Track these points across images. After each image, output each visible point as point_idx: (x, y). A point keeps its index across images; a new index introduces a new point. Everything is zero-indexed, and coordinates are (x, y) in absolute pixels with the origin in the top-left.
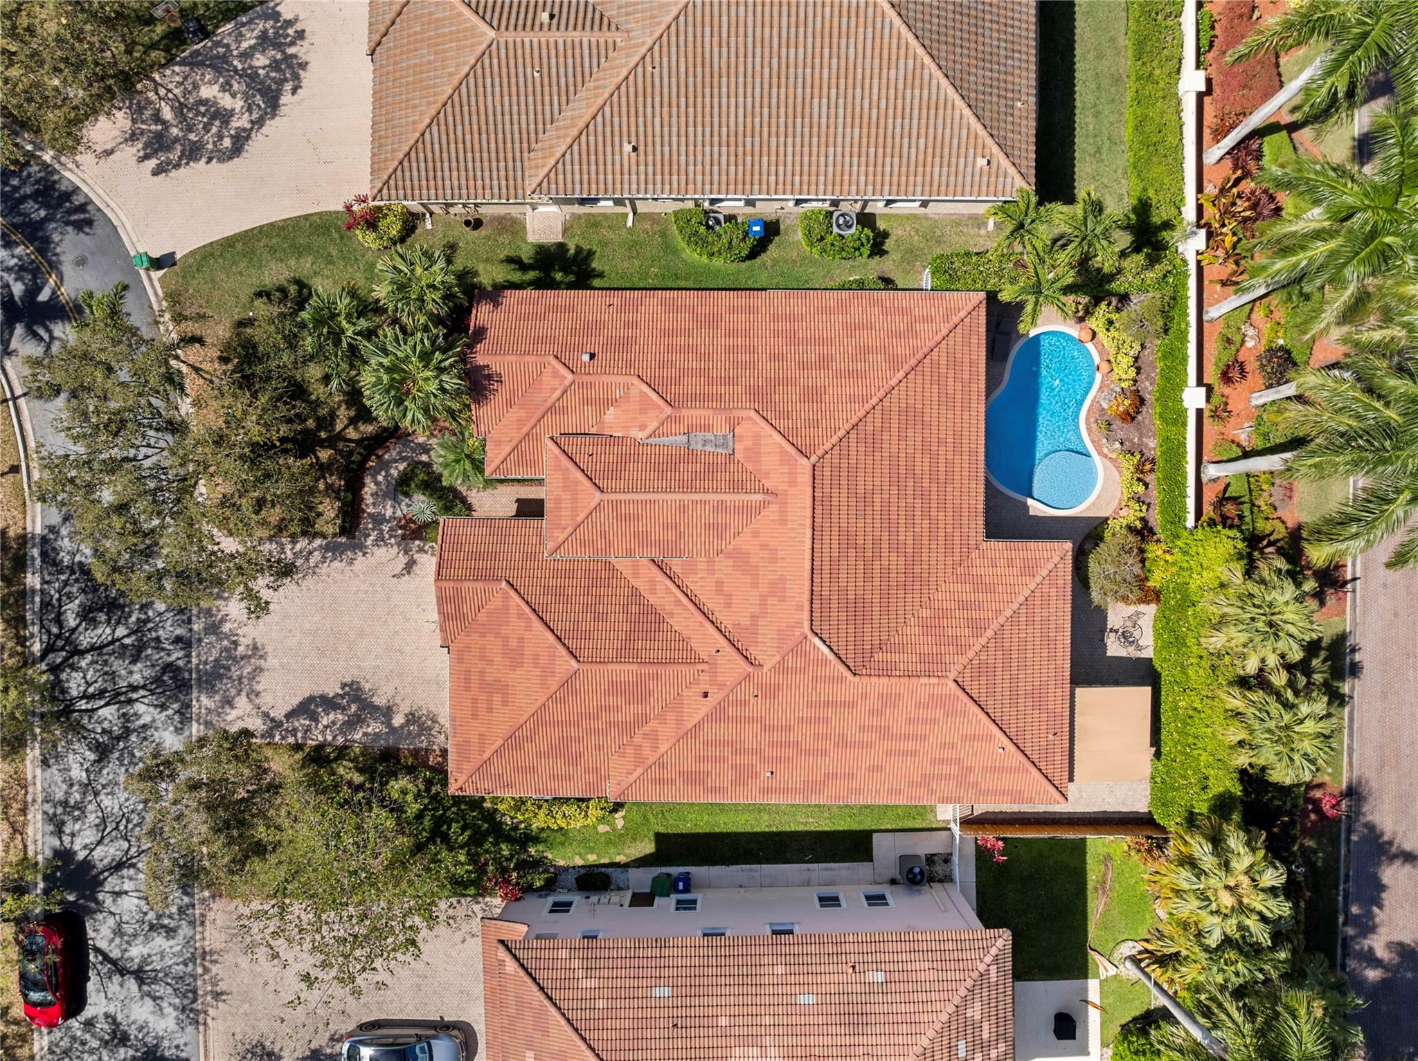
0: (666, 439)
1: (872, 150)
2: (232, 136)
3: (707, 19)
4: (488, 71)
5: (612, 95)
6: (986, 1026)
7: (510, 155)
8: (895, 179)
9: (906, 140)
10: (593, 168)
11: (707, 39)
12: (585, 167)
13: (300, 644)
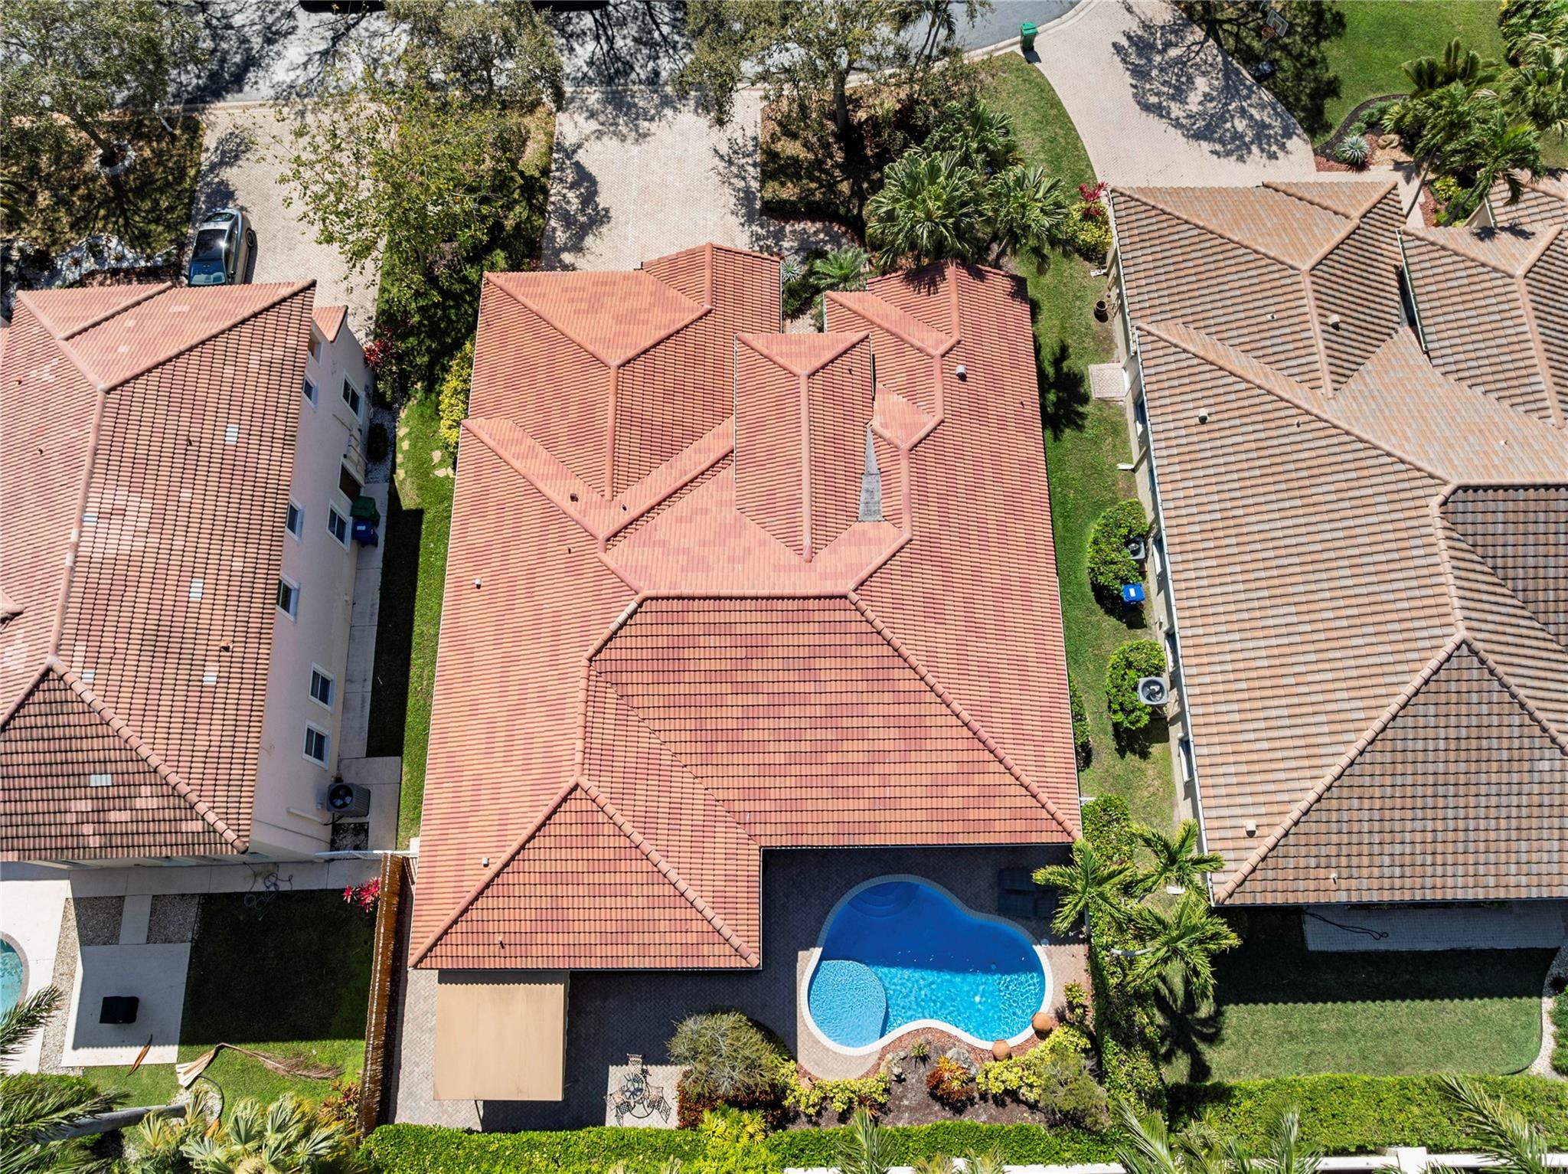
0: (872, 450)
1: (1244, 685)
2: (1160, 103)
3: (1365, 473)
4: (1265, 270)
5: (1260, 387)
6: (125, 816)
7: (1177, 306)
8: (1213, 719)
9: (1262, 725)
10: (1175, 383)
11: (1342, 477)
12: (1175, 374)
13: (653, 172)
